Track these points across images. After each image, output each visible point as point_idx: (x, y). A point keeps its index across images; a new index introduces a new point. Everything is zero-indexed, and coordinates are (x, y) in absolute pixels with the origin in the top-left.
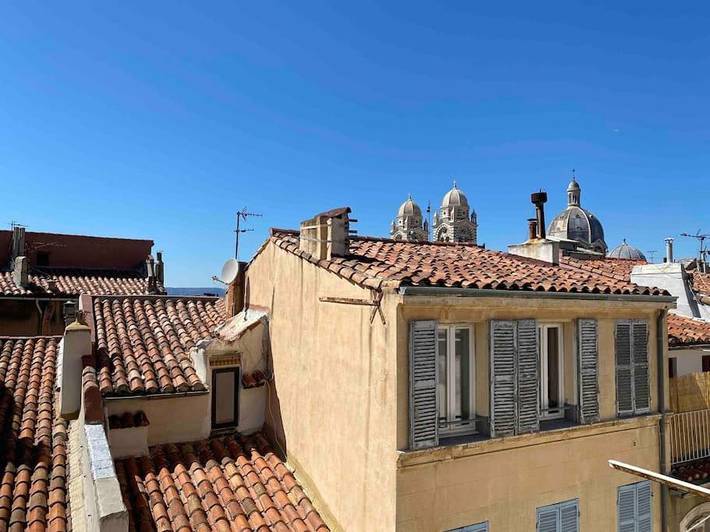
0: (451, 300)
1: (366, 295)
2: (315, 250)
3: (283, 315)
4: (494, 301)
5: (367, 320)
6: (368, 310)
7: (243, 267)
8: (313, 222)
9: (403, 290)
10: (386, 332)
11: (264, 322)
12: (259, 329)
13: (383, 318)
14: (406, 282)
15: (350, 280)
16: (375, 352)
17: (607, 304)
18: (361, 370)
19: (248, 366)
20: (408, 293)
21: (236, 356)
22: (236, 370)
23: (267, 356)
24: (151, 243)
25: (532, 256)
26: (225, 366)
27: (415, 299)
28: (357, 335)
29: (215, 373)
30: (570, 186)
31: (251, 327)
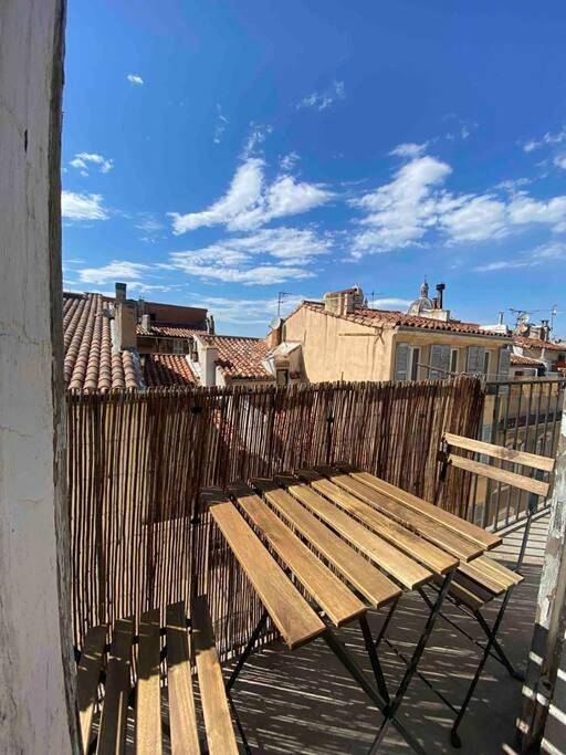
0: (417, 333)
1: (372, 330)
2: (336, 310)
3: (312, 344)
4: (435, 335)
5: (371, 343)
6: (372, 338)
7: (283, 321)
8: (336, 296)
9: (398, 327)
10: (385, 348)
11: (299, 349)
12: (297, 352)
13: (383, 342)
14: (398, 323)
15: (362, 324)
16: (377, 357)
17: (483, 340)
18: (367, 367)
19: (293, 369)
20: (400, 329)
21: (287, 363)
22: (287, 370)
23: (301, 364)
24: (206, 311)
25: (435, 318)
26: (282, 368)
27: (404, 332)
28: (365, 351)
29: (278, 371)
30: (423, 285)
31: (294, 350)
